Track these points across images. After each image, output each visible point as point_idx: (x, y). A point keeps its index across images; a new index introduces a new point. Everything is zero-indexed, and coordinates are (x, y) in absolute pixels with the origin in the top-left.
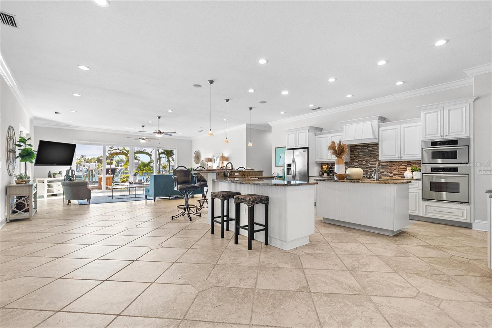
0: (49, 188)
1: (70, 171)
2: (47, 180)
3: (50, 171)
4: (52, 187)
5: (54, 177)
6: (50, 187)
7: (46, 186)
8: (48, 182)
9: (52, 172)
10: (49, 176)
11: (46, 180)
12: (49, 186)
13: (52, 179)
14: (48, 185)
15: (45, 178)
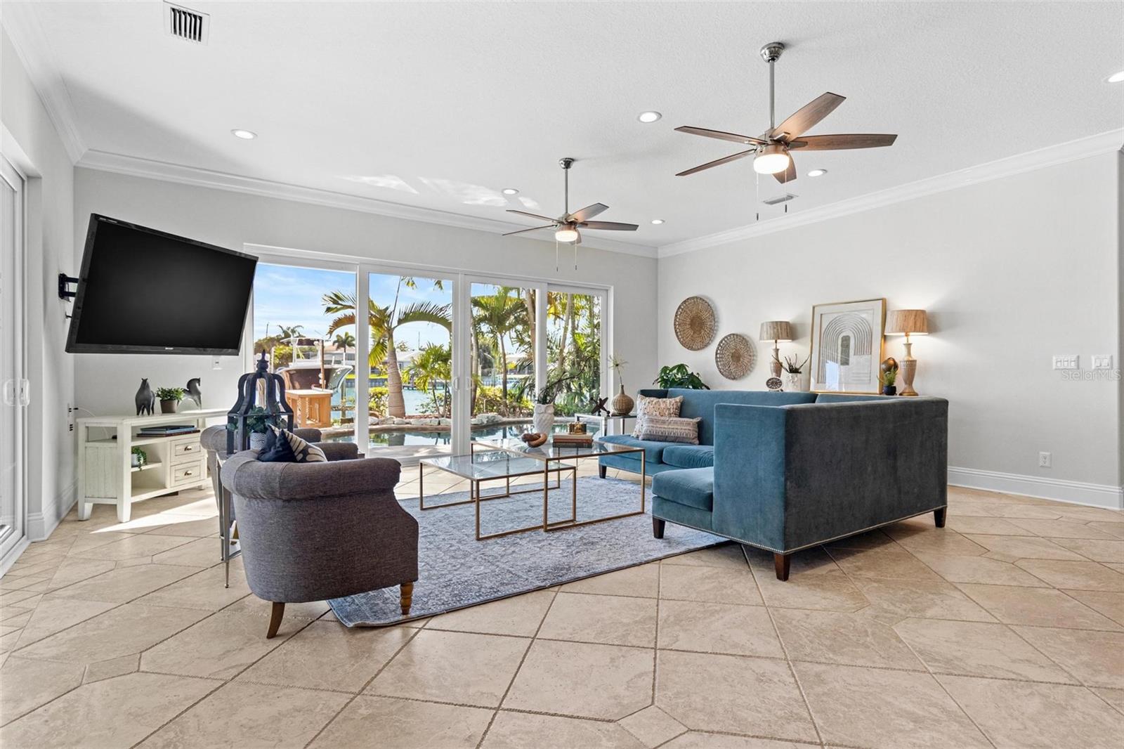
0: (143, 468)
1: (261, 384)
2: (133, 428)
3: (145, 382)
4: (159, 461)
5: (167, 409)
6: (146, 463)
7: (128, 458)
8: (140, 436)
9: (154, 388)
10: (143, 405)
11: (127, 425)
12: (143, 454)
13: (158, 419)
14: (135, 450)
15: (124, 413)
